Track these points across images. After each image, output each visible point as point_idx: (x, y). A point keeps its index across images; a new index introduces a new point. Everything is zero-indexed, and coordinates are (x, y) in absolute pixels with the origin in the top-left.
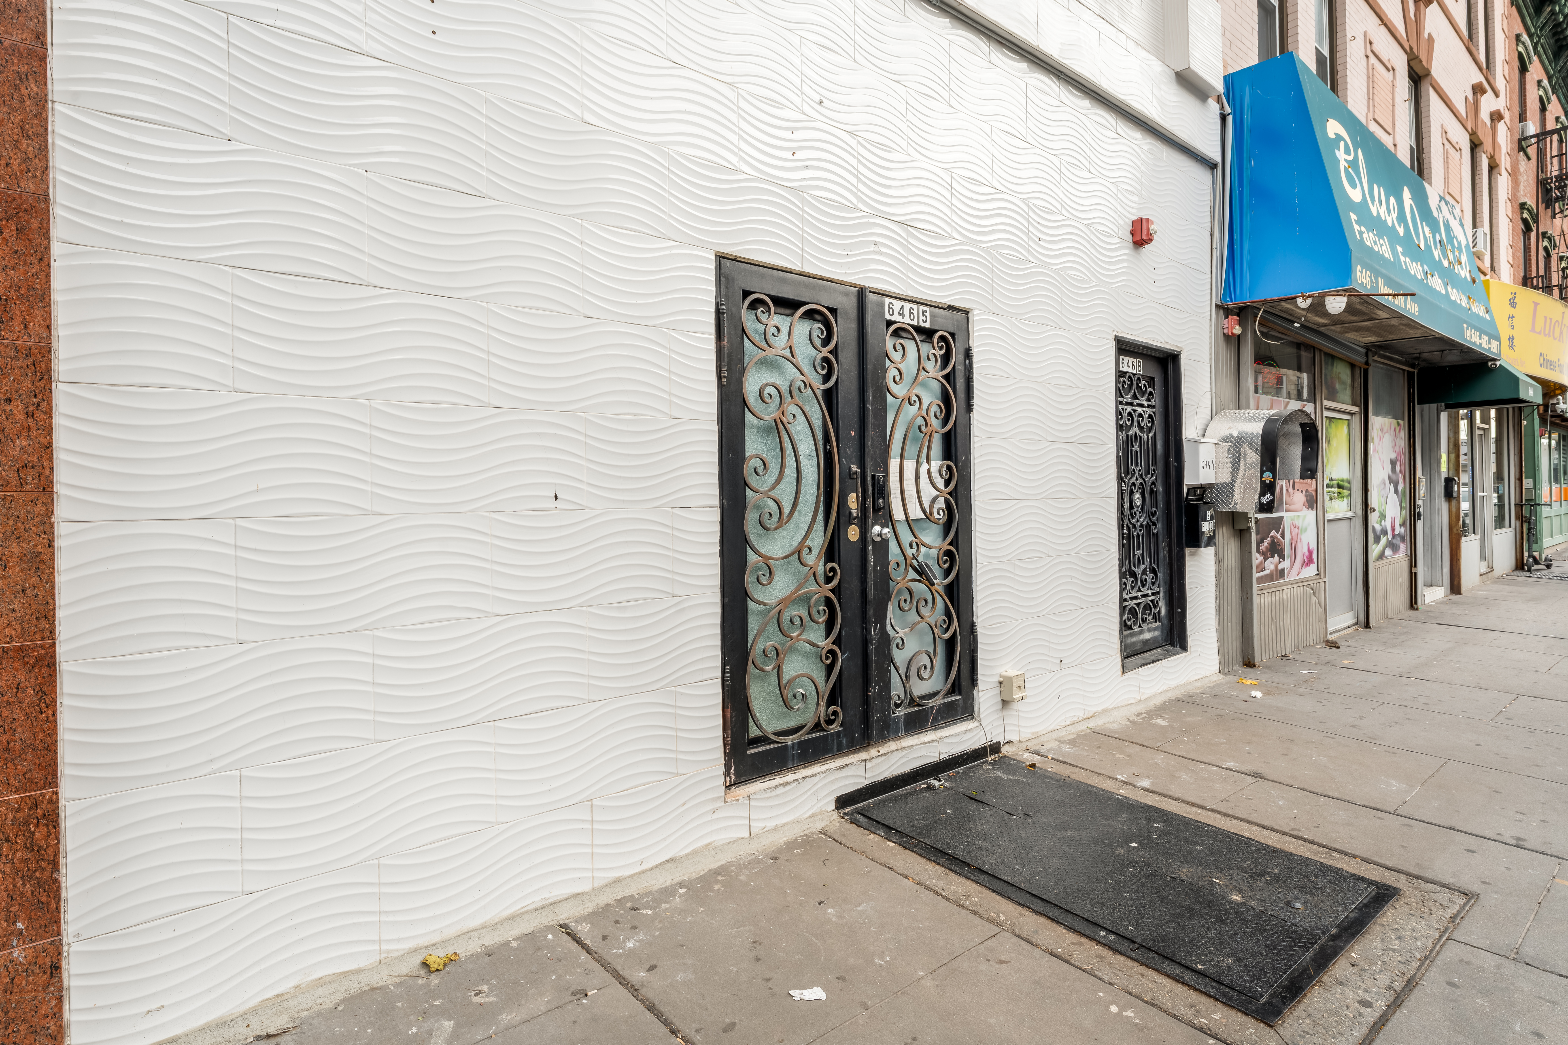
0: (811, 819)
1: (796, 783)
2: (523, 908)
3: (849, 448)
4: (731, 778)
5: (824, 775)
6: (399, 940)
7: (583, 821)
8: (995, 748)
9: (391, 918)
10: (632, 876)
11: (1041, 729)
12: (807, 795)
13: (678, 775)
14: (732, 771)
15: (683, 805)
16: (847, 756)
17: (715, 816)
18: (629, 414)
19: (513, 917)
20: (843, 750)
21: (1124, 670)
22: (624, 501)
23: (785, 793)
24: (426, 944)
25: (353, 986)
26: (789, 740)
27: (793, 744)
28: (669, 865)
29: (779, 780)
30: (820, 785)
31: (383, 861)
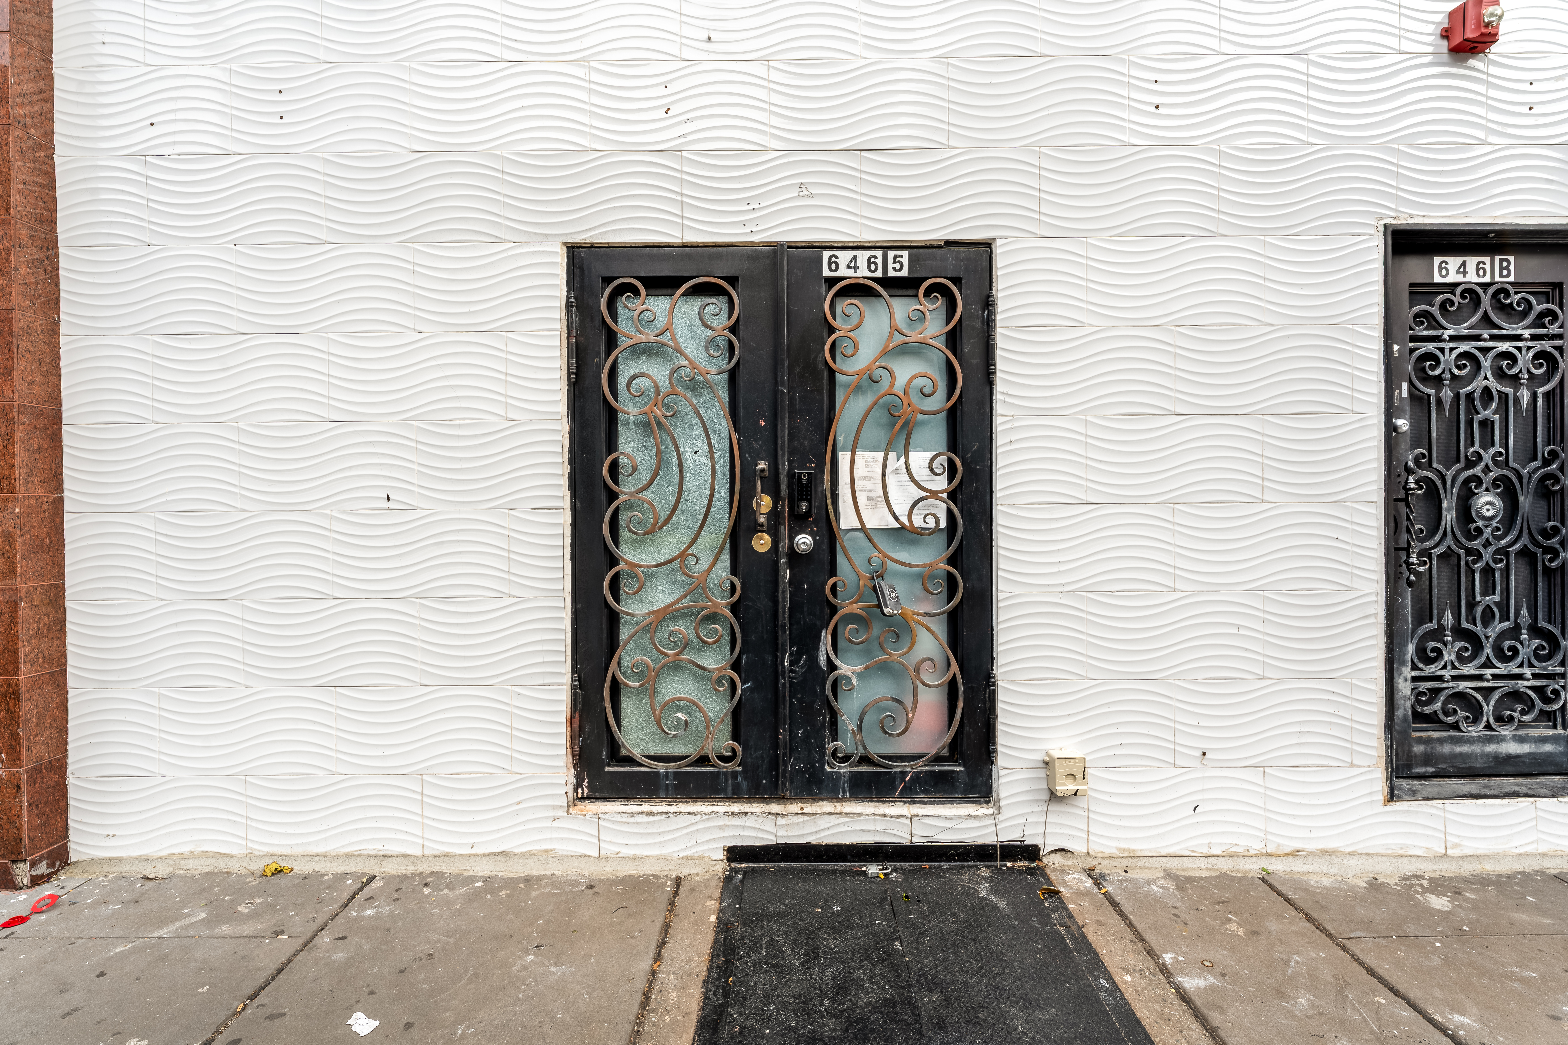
0: (684, 861)
1: (664, 816)
2: (358, 851)
3: (755, 441)
4: (583, 790)
5: (707, 816)
6: (260, 843)
7: (414, 792)
8: (1031, 852)
9: (254, 824)
10: (462, 856)
11: (1143, 847)
12: (680, 834)
13: (512, 773)
14: (585, 783)
15: (519, 803)
16: (750, 803)
17: (555, 824)
18: (460, 419)
19: (349, 856)
20: (741, 794)
21: (1392, 796)
22: (455, 502)
23: (649, 823)
24: (279, 853)
25: (222, 865)
26: (662, 768)
27: (667, 773)
28: (501, 858)
29: (646, 807)
30: (700, 826)
31: (248, 778)
